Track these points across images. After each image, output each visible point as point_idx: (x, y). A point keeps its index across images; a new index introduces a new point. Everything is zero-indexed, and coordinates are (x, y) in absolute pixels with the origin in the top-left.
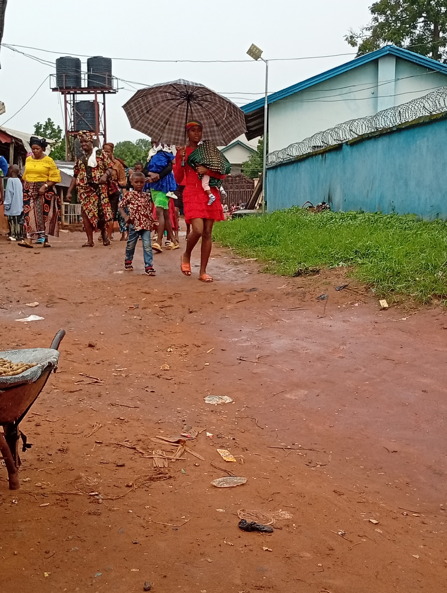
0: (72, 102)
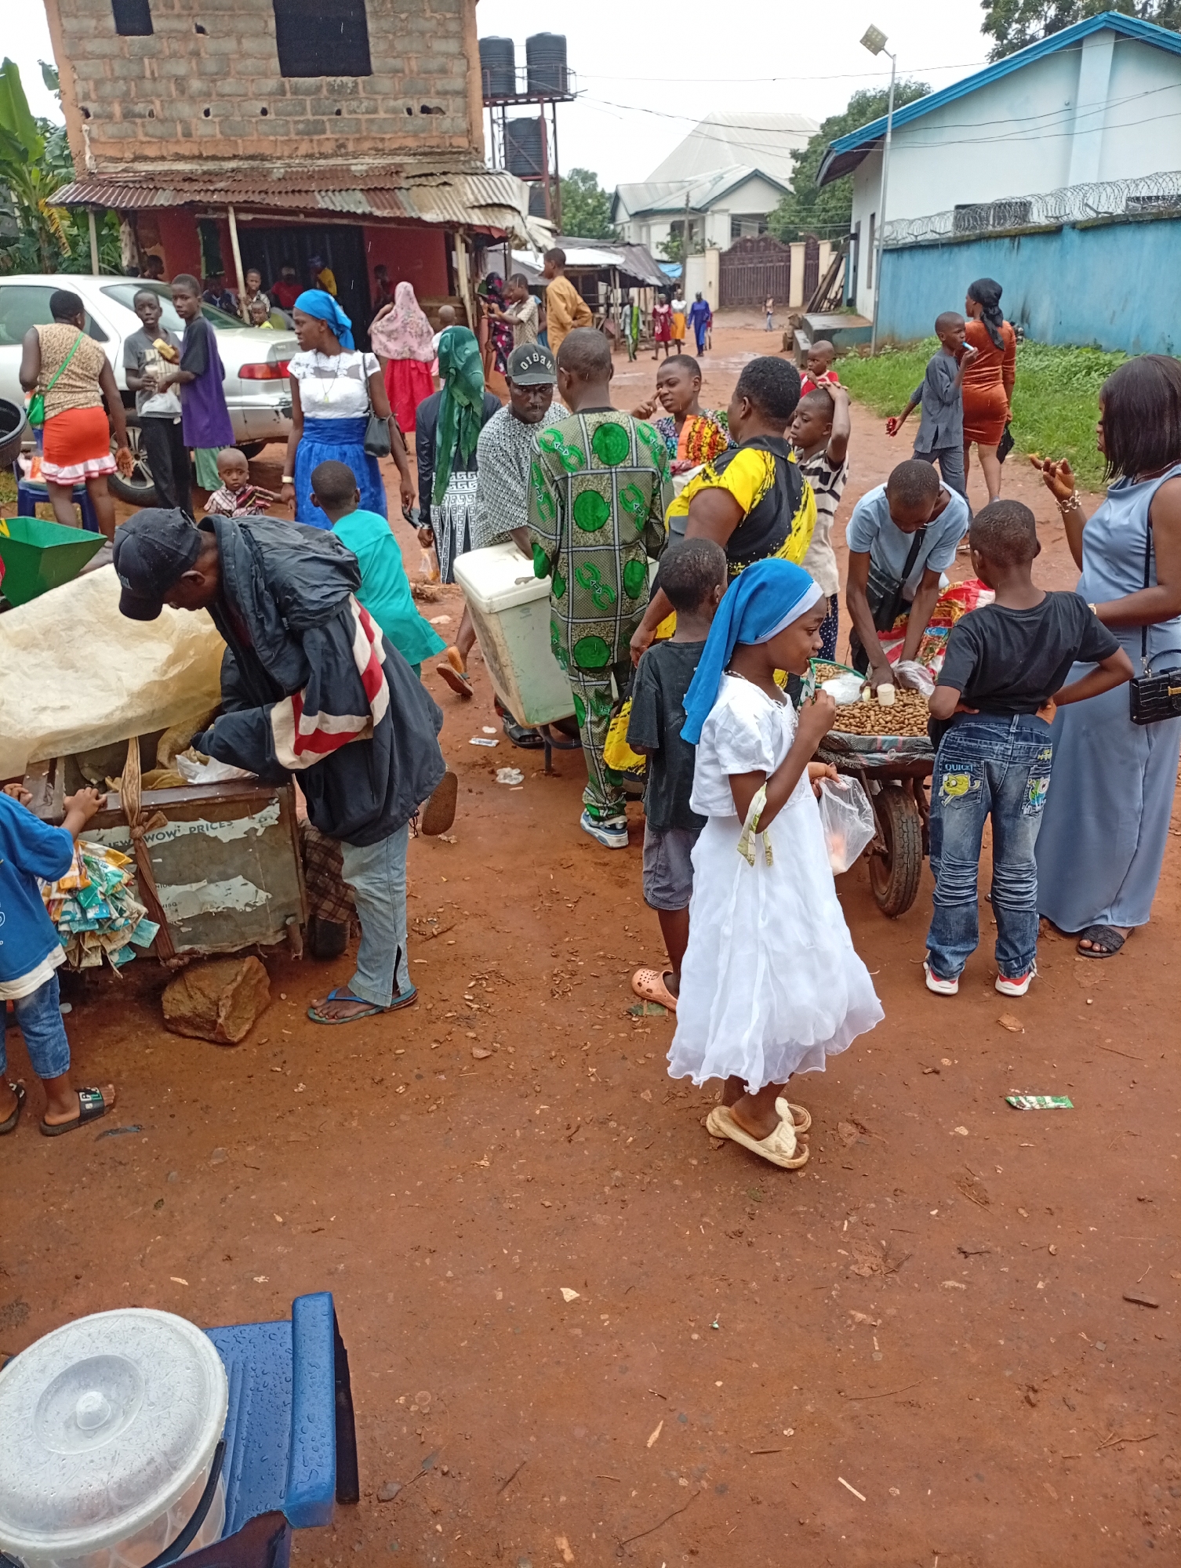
0: (501, 121)
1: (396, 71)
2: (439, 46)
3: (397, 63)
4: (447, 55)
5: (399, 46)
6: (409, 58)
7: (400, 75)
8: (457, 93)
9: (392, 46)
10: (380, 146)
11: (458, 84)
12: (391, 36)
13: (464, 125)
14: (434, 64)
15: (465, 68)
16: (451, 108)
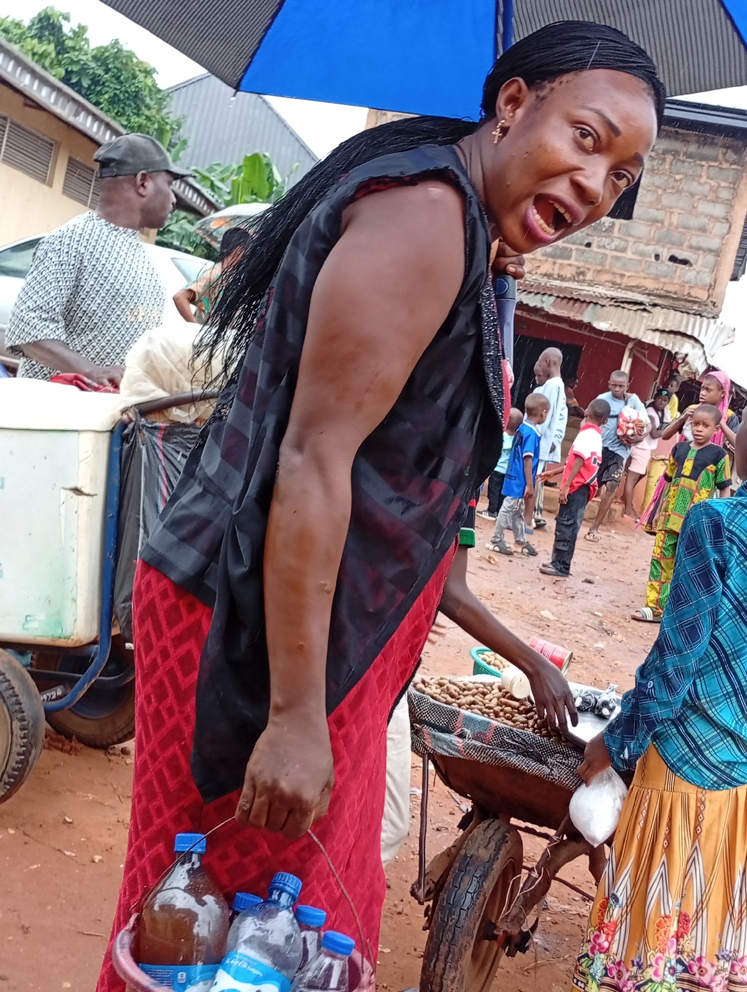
1: (655, 221)
2: (705, 207)
3: (660, 215)
4: (711, 217)
5: (665, 201)
6: (672, 213)
7: (659, 225)
8: (710, 251)
9: (659, 200)
10: (618, 280)
11: (714, 243)
12: (660, 191)
13: (708, 279)
14: (695, 222)
15: (725, 231)
16: (700, 263)
